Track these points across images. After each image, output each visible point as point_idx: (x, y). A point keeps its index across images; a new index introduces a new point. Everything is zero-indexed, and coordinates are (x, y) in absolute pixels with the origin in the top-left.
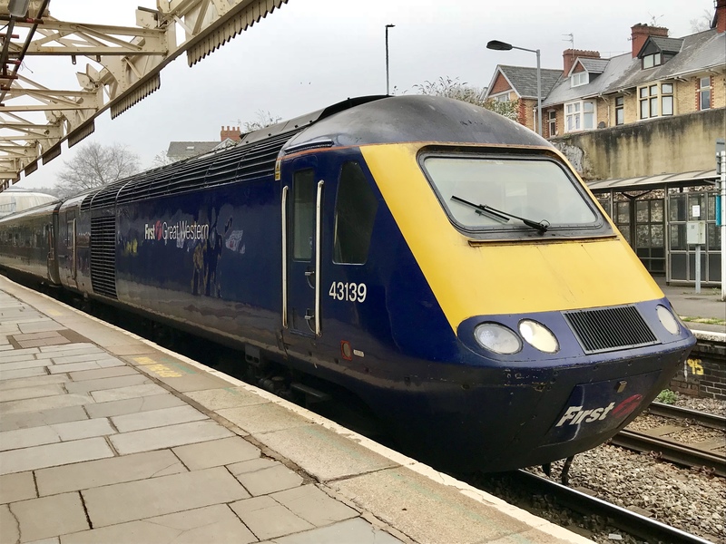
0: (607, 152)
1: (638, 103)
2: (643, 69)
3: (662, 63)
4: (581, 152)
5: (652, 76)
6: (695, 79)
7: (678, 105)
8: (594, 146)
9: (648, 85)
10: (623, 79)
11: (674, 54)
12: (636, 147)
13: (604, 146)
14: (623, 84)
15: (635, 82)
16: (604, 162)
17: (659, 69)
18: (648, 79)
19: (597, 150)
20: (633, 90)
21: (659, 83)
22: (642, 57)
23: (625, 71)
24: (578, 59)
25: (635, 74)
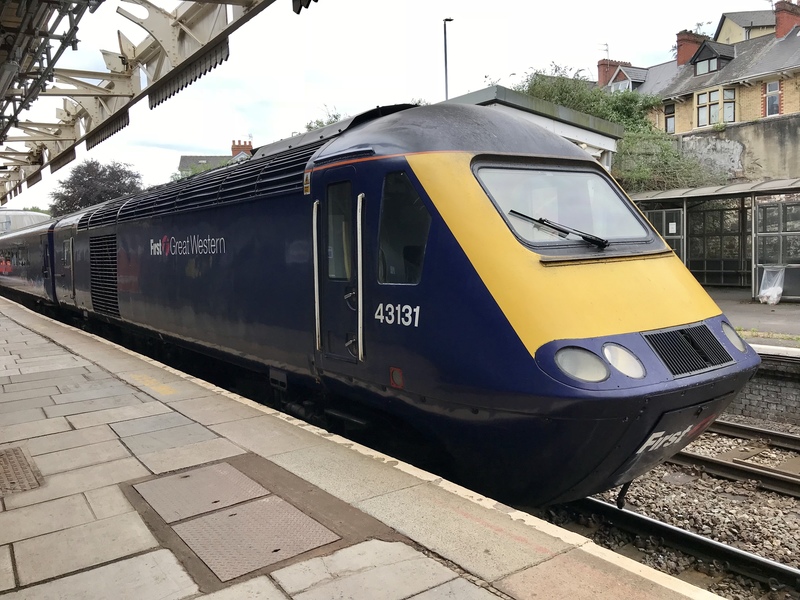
1: (696, 109)
2: (695, 75)
3: (719, 68)
4: (739, 147)
5: (711, 80)
6: (762, 83)
7: (740, 112)
9: (707, 90)
10: (673, 86)
11: (730, 59)
14: (678, 90)
15: (690, 88)
17: (717, 74)
18: (707, 84)
20: (688, 97)
21: (721, 88)
22: (694, 63)
23: (673, 79)
24: (620, 67)
25: (687, 81)
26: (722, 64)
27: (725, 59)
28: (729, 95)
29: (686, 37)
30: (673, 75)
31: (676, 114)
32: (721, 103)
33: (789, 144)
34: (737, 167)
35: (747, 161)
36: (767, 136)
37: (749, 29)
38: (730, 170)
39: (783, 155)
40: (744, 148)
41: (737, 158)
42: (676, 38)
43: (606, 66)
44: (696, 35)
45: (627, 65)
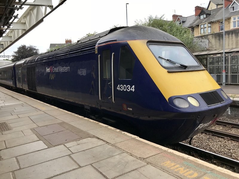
0: (219, 40)
1: (200, 29)
2: (200, 19)
4: (208, 41)
5: (204, 21)
6: (219, 22)
7: (213, 30)
8: (214, 38)
9: (203, 24)
10: (194, 22)
11: (210, 14)
12: (232, 38)
13: (218, 38)
14: (195, 24)
15: (198, 23)
16: (218, 44)
17: (206, 19)
18: (203, 22)
19: (215, 40)
20: (198, 26)
21: (207, 23)
22: (200, 16)
23: (194, 20)
24: (178, 17)
25: (198, 21)
26: (208, 16)
27: (208, 15)
28: (209, 25)
29: (198, 8)
30: (194, 19)
31: (195, 31)
32: (207, 27)
33: (221, 40)
34: (207, 47)
35: (210, 45)
36: (215, 38)
37: (217, 5)
38: (205, 47)
39: (220, 43)
40: (209, 41)
41: (207, 44)
42: (195, 8)
43: (175, 16)
44: (200, 7)
45: (181, 16)
